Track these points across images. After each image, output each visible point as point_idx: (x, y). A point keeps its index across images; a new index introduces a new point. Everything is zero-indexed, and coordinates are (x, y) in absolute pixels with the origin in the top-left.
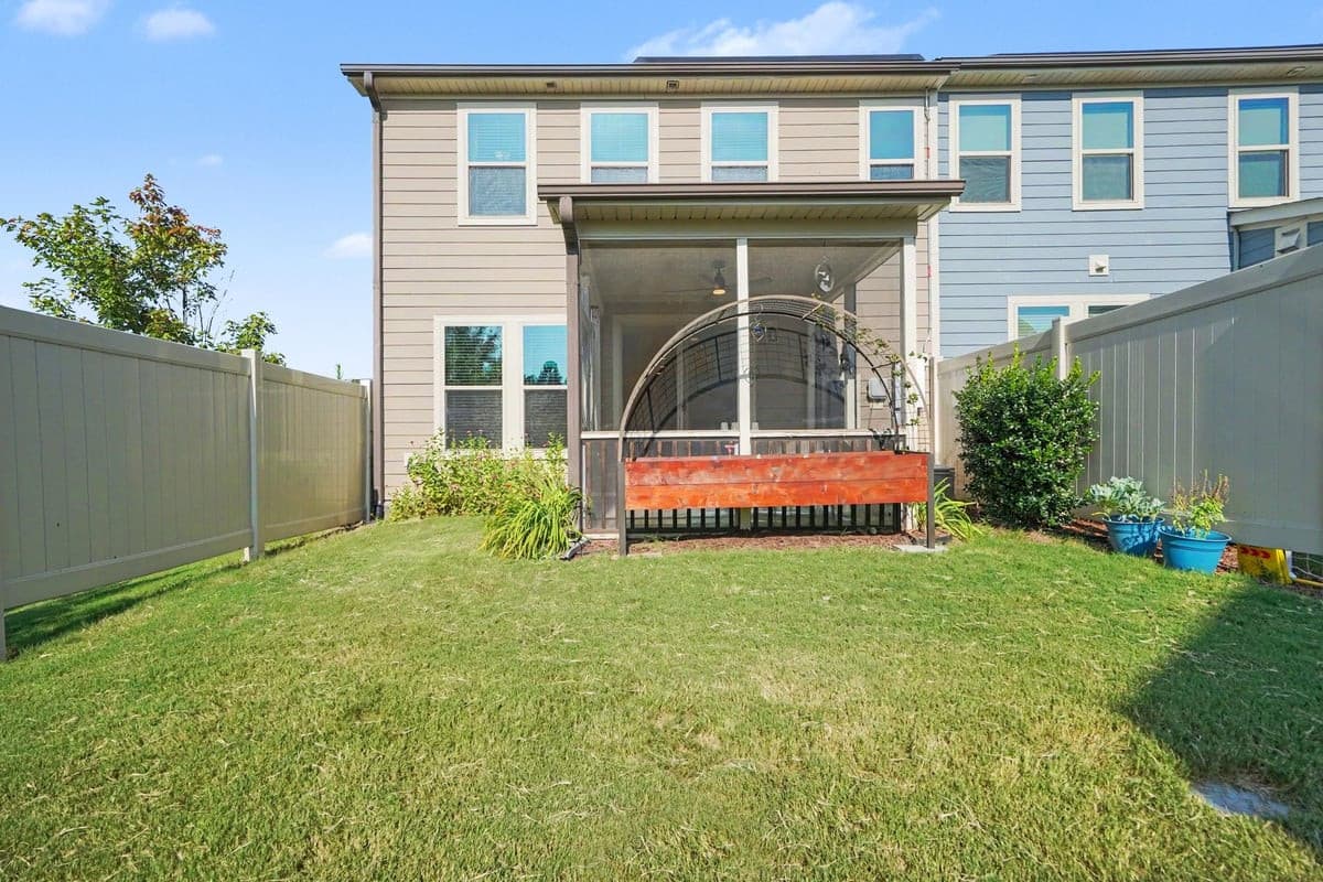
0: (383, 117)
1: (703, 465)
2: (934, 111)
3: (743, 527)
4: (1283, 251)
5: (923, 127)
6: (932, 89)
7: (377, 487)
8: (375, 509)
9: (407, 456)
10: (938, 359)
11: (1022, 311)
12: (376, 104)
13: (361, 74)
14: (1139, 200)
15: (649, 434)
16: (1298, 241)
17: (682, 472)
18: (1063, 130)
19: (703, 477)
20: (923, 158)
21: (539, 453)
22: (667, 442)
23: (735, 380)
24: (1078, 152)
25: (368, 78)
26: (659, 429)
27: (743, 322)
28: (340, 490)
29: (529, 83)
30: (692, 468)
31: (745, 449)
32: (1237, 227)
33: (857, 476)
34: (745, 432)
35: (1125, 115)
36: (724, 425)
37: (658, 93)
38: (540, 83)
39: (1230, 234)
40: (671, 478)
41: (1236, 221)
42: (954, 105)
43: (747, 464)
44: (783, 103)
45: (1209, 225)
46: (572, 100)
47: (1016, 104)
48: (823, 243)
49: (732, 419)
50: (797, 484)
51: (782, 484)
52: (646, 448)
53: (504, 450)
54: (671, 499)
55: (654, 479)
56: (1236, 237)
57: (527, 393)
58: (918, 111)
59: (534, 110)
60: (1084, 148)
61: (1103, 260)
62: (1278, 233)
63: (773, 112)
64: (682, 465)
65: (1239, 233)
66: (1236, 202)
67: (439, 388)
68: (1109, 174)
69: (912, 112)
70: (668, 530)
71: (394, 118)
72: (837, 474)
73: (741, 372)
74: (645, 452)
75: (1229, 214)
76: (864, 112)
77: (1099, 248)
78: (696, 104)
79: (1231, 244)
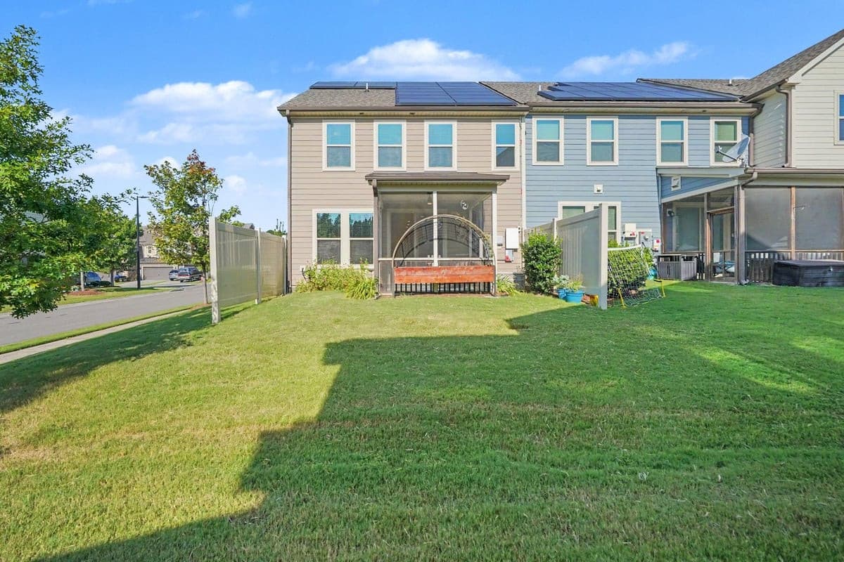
0: (292, 126)
1: (420, 269)
2: (523, 125)
3: (435, 291)
4: (673, 187)
5: (519, 131)
6: (523, 116)
7: (289, 279)
8: (288, 290)
9: (301, 267)
10: (525, 228)
11: (564, 208)
12: (289, 121)
13: (285, 111)
14: (616, 162)
15: (402, 259)
16: (678, 183)
17: (413, 271)
18: (582, 131)
19: (420, 273)
20: (519, 144)
21: (357, 267)
22: (408, 262)
23: (432, 240)
24: (589, 141)
25: (288, 112)
26: (406, 257)
27: (435, 220)
28: (274, 281)
29: (353, 113)
30: (416, 270)
31: (436, 264)
32: (660, 174)
33: (471, 273)
34: (436, 259)
35: (611, 125)
36: (429, 256)
37: (406, 116)
38: (358, 113)
39: (657, 177)
40: (409, 273)
41: (659, 172)
42: (534, 120)
43: (435, 269)
44: (459, 120)
45: (649, 173)
46: (371, 119)
47: (562, 120)
48: (464, 193)
49: (431, 254)
50: (451, 275)
51: (446, 275)
52: (401, 263)
53: (342, 265)
54: (410, 280)
55: (403, 273)
56: (660, 178)
57: (351, 241)
58: (517, 124)
59: (354, 123)
60: (592, 139)
61: (600, 187)
62: (673, 179)
63: (455, 124)
64: (413, 269)
65: (661, 177)
66: (659, 163)
67: (315, 239)
68: (603, 150)
69: (514, 125)
70: (408, 292)
71: (296, 126)
72: (464, 272)
73: (434, 237)
74: (401, 265)
75: (657, 169)
76: (494, 125)
77: (598, 182)
78: (422, 121)
79: (658, 181)
